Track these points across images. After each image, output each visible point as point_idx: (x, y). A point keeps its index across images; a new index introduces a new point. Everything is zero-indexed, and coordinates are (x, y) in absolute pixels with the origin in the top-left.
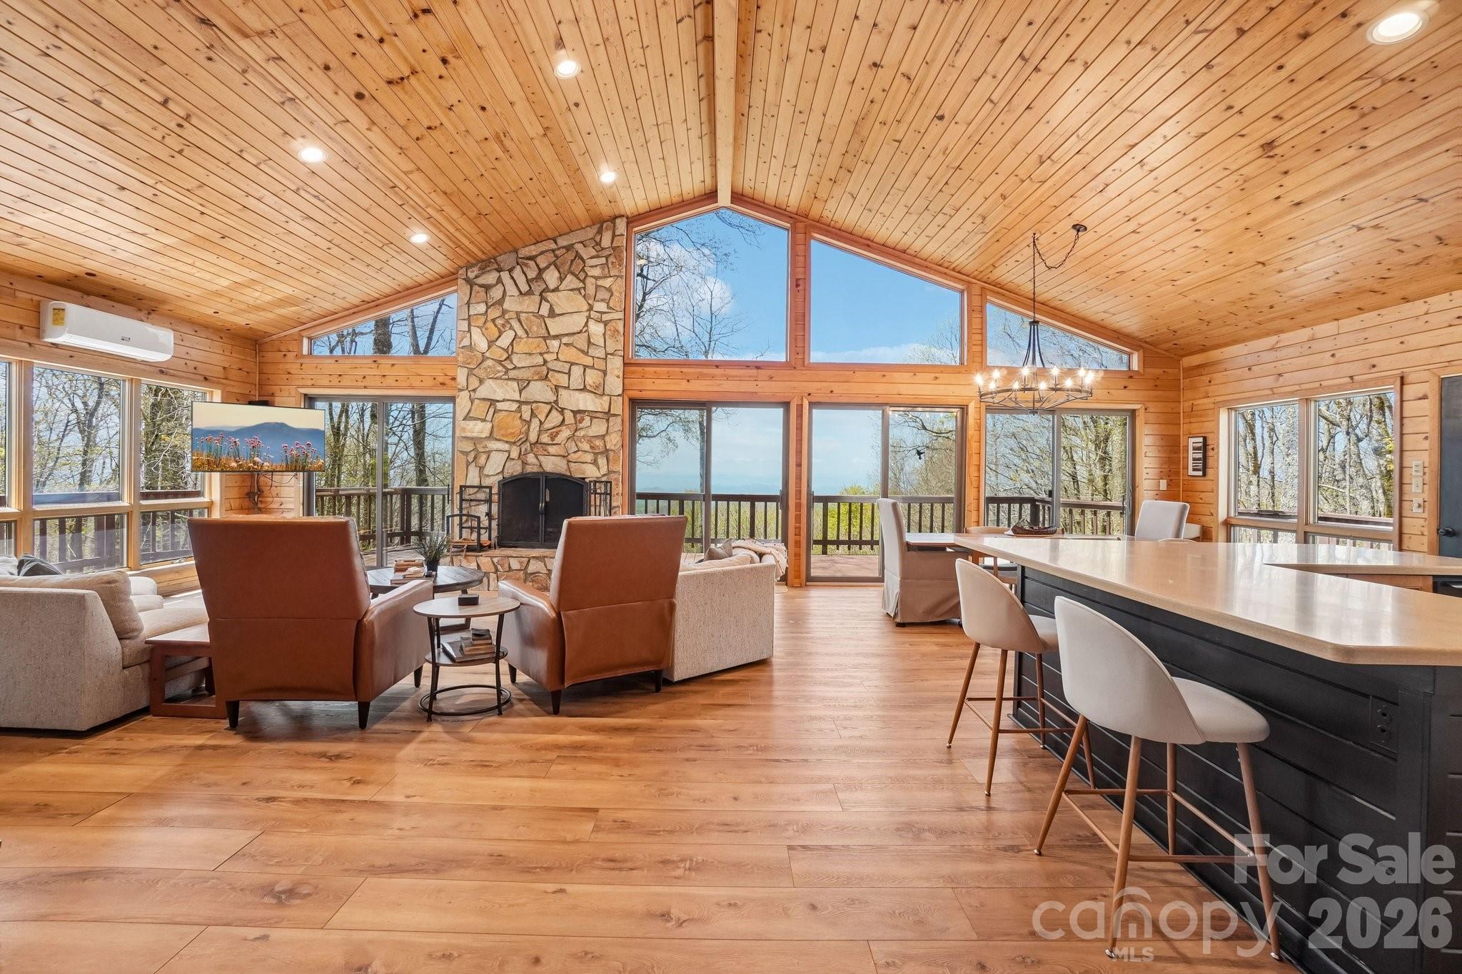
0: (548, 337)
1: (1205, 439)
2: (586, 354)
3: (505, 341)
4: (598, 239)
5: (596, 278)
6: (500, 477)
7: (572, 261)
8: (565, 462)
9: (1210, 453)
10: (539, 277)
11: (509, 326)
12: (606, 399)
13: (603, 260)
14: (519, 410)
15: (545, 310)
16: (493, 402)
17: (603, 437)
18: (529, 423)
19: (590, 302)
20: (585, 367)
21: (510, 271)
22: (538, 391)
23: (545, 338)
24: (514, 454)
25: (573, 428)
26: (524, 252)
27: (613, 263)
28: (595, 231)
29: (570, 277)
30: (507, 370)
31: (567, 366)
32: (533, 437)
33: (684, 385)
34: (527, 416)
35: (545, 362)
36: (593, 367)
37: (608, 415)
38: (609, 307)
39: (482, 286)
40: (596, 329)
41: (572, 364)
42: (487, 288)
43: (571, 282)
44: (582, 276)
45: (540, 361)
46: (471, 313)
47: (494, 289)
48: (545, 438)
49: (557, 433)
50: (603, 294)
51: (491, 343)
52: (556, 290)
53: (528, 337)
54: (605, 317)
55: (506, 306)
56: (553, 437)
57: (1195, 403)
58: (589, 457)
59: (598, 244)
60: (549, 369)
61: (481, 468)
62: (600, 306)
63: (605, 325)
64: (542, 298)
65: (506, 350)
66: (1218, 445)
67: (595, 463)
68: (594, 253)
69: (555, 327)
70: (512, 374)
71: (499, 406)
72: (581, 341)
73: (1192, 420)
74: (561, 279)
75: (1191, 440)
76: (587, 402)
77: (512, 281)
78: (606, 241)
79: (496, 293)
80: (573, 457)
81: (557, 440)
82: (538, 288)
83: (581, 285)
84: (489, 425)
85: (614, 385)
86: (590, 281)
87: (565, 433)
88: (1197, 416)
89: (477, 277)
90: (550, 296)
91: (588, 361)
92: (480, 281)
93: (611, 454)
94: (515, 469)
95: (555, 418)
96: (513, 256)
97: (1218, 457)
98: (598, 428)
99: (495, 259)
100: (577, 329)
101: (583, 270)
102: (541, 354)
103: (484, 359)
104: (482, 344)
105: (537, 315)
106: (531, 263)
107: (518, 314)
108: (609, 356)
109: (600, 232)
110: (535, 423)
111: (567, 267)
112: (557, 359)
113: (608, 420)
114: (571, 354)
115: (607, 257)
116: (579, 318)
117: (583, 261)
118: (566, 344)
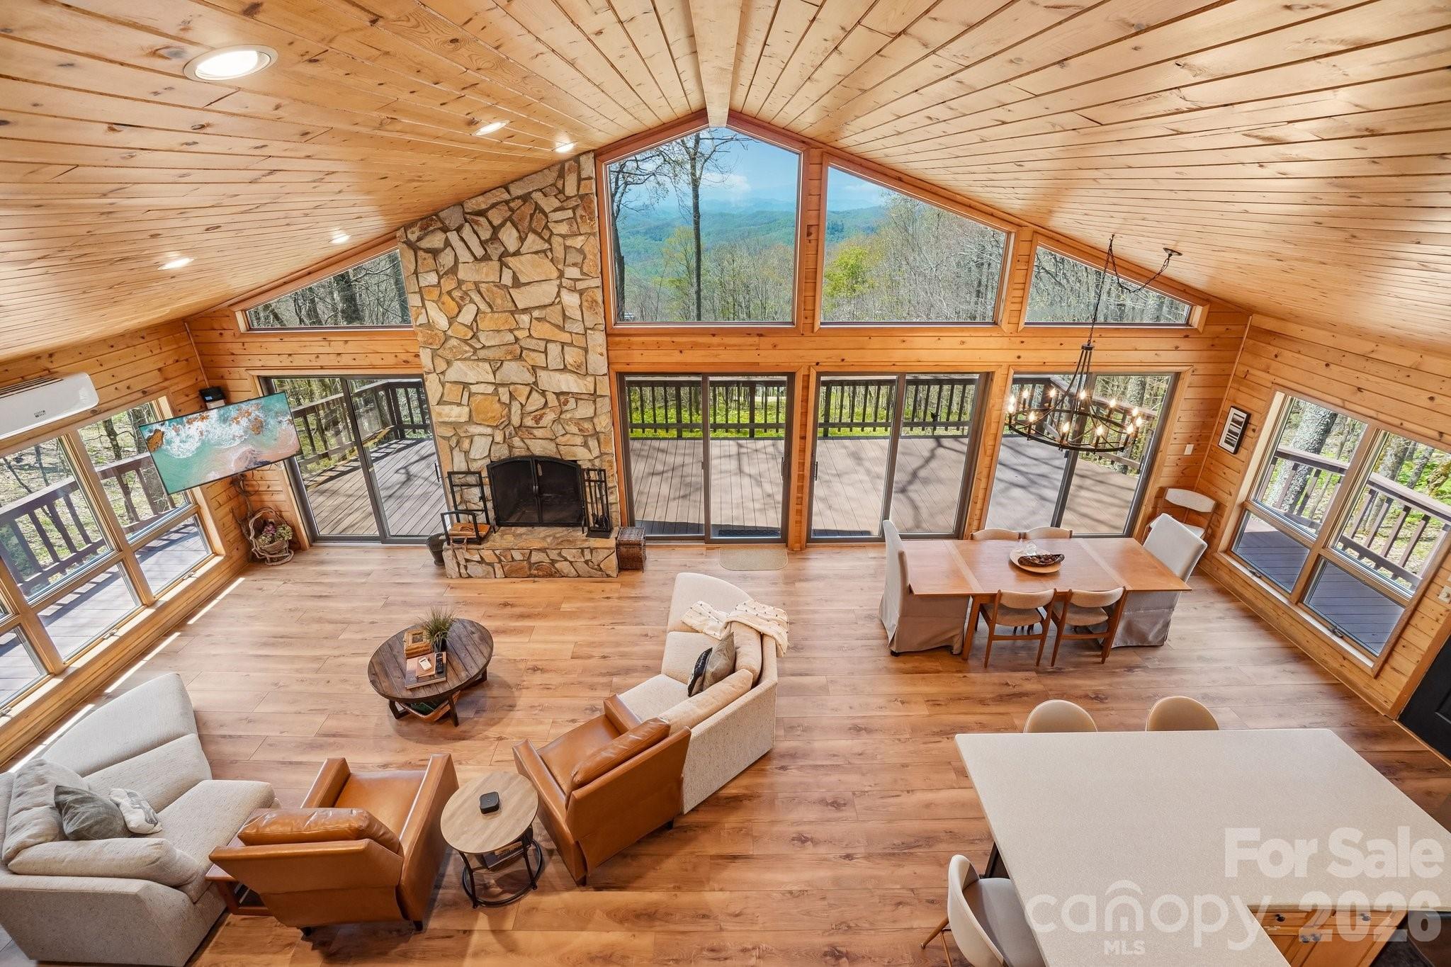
0: (515, 311)
1: (1249, 416)
2: (562, 329)
3: (467, 316)
4: (560, 185)
5: (564, 237)
6: (488, 461)
7: (532, 216)
8: (554, 445)
9: (1249, 433)
10: (495, 238)
11: (468, 299)
12: (590, 379)
13: (569, 213)
14: (496, 393)
15: (507, 279)
16: (466, 385)
17: (591, 419)
18: (509, 406)
19: (560, 267)
20: (563, 344)
21: (458, 230)
22: (514, 371)
23: (512, 313)
24: (499, 438)
25: (558, 411)
26: (472, 205)
27: (582, 217)
28: (555, 174)
29: (531, 237)
30: (475, 350)
31: (542, 344)
32: (516, 420)
33: (676, 358)
34: (505, 399)
35: (517, 339)
36: (571, 344)
37: (594, 396)
38: (582, 273)
39: (427, 251)
40: (571, 300)
41: (548, 341)
42: (435, 253)
43: (534, 241)
44: (546, 234)
45: (512, 339)
46: (422, 284)
47: (442, 255)
48: (529, 422)
49: (541, 416)
50: (573, 257)
51: (451, 321)
52: (517, 253)
53: (493, 311)
54: (580, 285)
55: (461, 275)
56: (537, 420)
57: (1252, 371)
58: (579, 440)
59: (562, 191)
60: (522, 349)
61: (467, 453)
62: (572, 272)
63: (581, 295)
64: (503, 264)
65: (470, 327)
66: (1261, 429)
67: (585, 445)
68: (557, 204)
69: (523, 298)
70: (482, 354)
71: (474, 389)
72: (554, 315)
73: (1241, 388)
74: (522, 240)
75: (1234, 411)
76: (569, 383)
77: (462, 244)
78: (571, 190)
79: (447, 259)
80: (561, 440)
81: (542, 423)
82: (495, 251)
83: (546, 246)
84: (466, 409)
85: (598, 363)
86: (556, 241)
87: (550, 416)
88: (1248, 386)
89: (419, 239)
90: (511, 261)
91: (565, 337)
92: (425, 244)
93: (602, 436)
94: (502, 453)
95: (536, 401)
96: (459, 211)
97: (1257, 442)
98: (585, 410)
99: (436, 215)
100: (547, 301)
101: (546, 227)
102: (511, 331)
103: (447, 338)
104: (442, 322)
106: (482, 220)
107: (476, 284)
108: (589, 331)
109: (562, 176)
110: (516, 406)
111: (526, 223)
112: (530, 336)
113: (594, 401)
114: (542, 330)
115: (574, 209)
116: (551, 288)
117: (546, 216)
118: (537, 319)
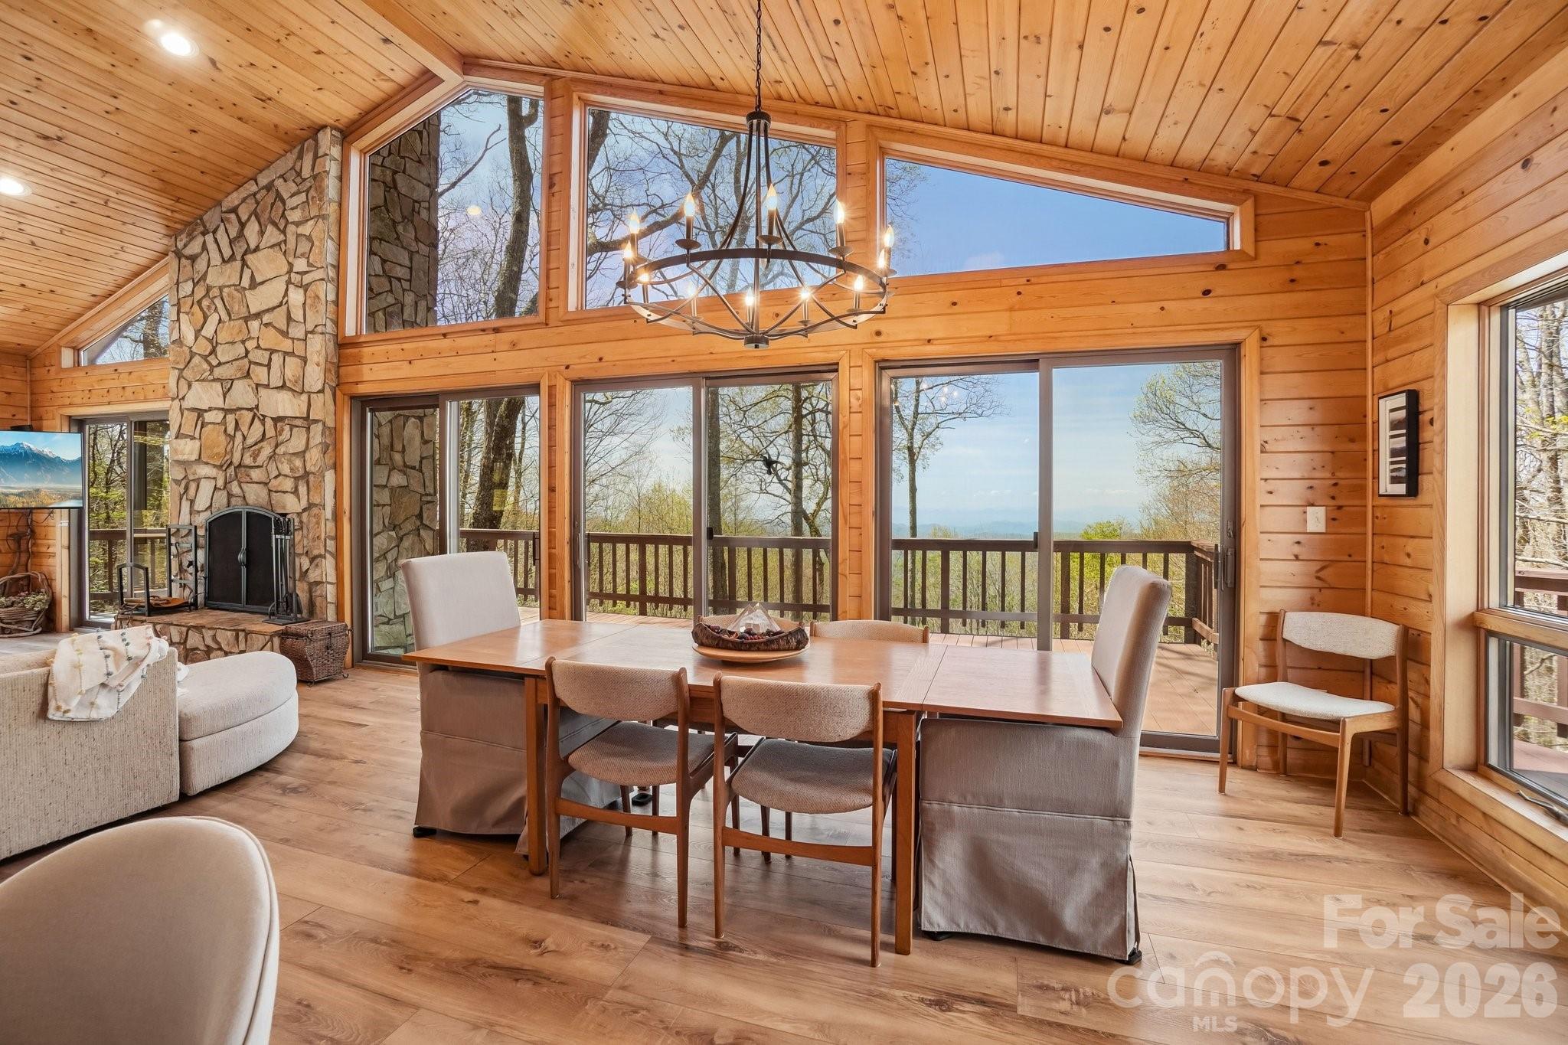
0: (250, 317)
1: (1414, 397)
2: (285, 334)
3: (208, 331)
4: (298, 168)
5: (297, 224)
6: (208, 514)
7: (273, 205)
8: (266, 492)
9: (1426, 434)
10: (241, 234)
11: (213, 307)
12: (304, 397)
13: (303, 197)
14: (224, 422)
15: (246, 283)
16: (200, 412)
17: (302, 454)
18: (232, 438)
19: (290, 260)
20: (286, 353)
21: (214, 232)
22: (241, 393)
23: (246, 319)
24: (220, 483)
25: (273, 444)
26: (228, 203)
27: (313, 197)
28: (294, 157)
29: (270, 228)
30: (212, 368)
31: (267, 354)
32: (236, 461)
33: (405, 370)
34: (231, 430)
35: (247, 352)
36: (292, 354)
37: (308, 421)
38: (309, 265)
39: (188, 258)
40: (296, 297)
41: (272, 352)
42: (193, 259)
43: (271, 235)
44: (282, 223)
45: (242, 352)
46: (181, 296)
47: (199, 260)
48: (248, 461)
49: (259, 451)
50: (304, 246)
51: (198, 333)
52: (257, 249)
53: (230, 319)
54: (307, 279)
55: (210, 280)
56: (255, 457)
57: (1397, 306)
58: (288, 484)
59: (299, 174)
60: (250, 362)
61: (192, 502)
62: (300, 264)
63: (306, 291)
64: (244, 264)
65: (210, 341)
66: (1442, 408)
67: (296, 492)
68: (294, 188)
69: (257, 301)
70: (218, 372)
71: (208, 417)
72: (278, 318)
73: (1388, 353)
74: (262, 233)
75: (1386, 405)
76: (285, 405)
77: (215, 246)
78: (306, 172)
79: (201, 265)
80: (274, 484)
81: (260, 460)
82: (239, 251)
83: (282, 237)
84: (197, 443)
85: (315, 377)
86: (291, 229)
87: (267, 450)
88: (1398, 342)
89: (185, 246)
90: (249, 258)
91: (286, 345)
92: (188, 251)
93: (311, 478)
94: (220, 502)
95: (257, 430)
96: (218, 209)
97: (1444, 441)
99: (201, 219)
100: (276, 302)
101: (283, 215)
102: (243, 342)
103: (192, 355)
104: (189, 336)
105: (238, 287)
106: (233, 216)
107: (221, 289)
108: (309, 335)
109: (300, 157)
110: (239, 436)
111: (267, 215)
112: (258, 347)
113: (308, 429)
114: (270, 338)
115: (307, 191)
116: (279, 285)
117: (284, 202)
118: (267, 325)
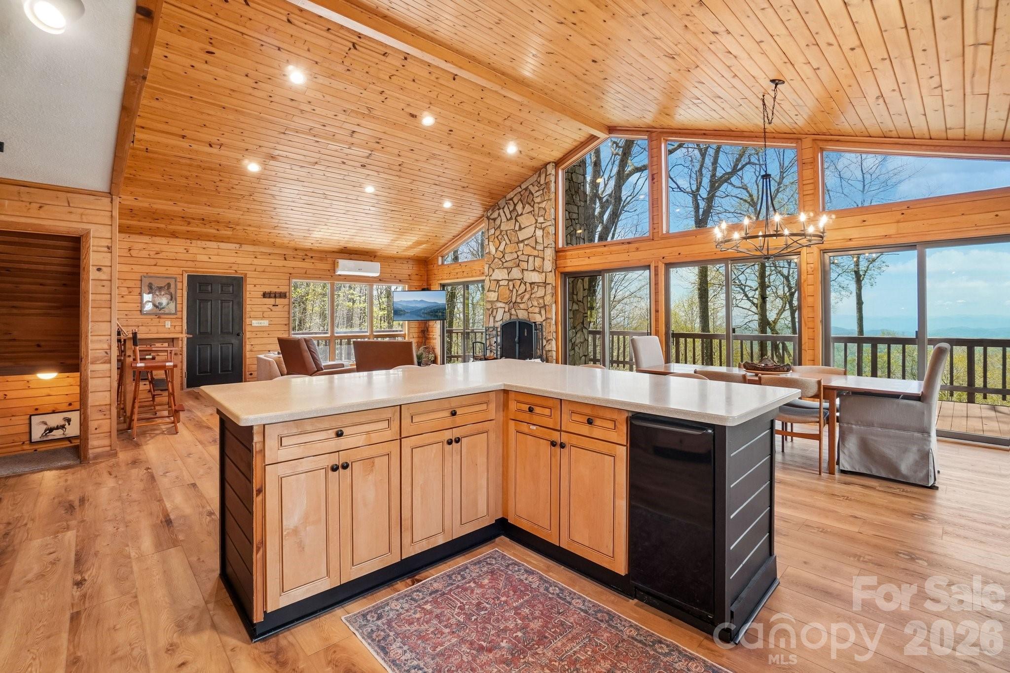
0: (519, 242)
2: (535, 248)
3: (501, 248)
4: (539, 180)
5: (539, 203)
6: (501, 322)
7: (528, 196)
8: (527, 313)
10: (515, 209)
11: (503, 239)
12: (544, 274)
13: (541, 192)
14: (508, 285)
15: (517, 228)
16: (498, 281)
17: (543, 297)
18: (512, 291)
19: (536, 218)
20: (535, 256)
21: (503, 208)
22: (516, 273)
23: (517, 243)
24: (507, 310)
25: (530, 293)
26: (508, 197)
27: (545, 192)
28: (538, 175)
29: (527, 205)
30: (503, 263)
31: (527, 257)
32: (514, 300)
33: (587, 261)
34: (511, 287)
35: (518, 256)
36: (538, 256)
37: (545, 284)
38: (545, 219)
39: (492, 219)
40: (539, 233)
41: (529, 256)
42: (494, 220)
43: (528, 208)
44: (532, 203)
45: (515, 256)
46: (489, 235)
47: (497, 220)
48: (519, 300)
49: (524, 296)
50: (542, 212)
51: (497, 249)
52: (522, 214)
53: (511, 243)
54: (543, 226)
55: (502, 228)
56: (522, 299)
58: (537, 310)
59: (539, 183)
60: (519, 261)
61: (495, 317)
62: (541, 220)
63: (543, 230)
64: (516, 220)
65: (502, 252)
67: (540, 313)
68: (537, 188)
69: (522, 235)
70: (505, 265)
71: (501, 283)
72: (532, 242)
74: (524, 208)
76: (535, 277)
77: (504, 214)
78: (542, 182)
79: (498, 222)
80: (530, 310)
81: (524, 301)
82: (514, 215)
83: (532, 209)
84: (497, 294)
85: (548, 266)
86: (536, 205)
87: (527, 296)
89: (491, 215)
90: (519, 218)
91: (535, 253)
92: (492, 217)
93: (546, 307)
94: (507, 317)
95: (523, 287)
96: (504, 199)
98: (541, 293)
99: (497, 204)
100: (530, 236)
101: (533, 200)
102: (516, 252)
103: (494, 258)
104: (493, 250)
105: (514, 230)
106: (511, 202)
107: (506, 231)
108: (545, 249)
109: (540, 176)
110: (515, 290)
111: (526, 200)
112: (523, 254)
113: (545, 287)
114: (528, 250)
115: (543, 190)
116: (532, 229)
117: (533, 195)
118: (526, 245)
